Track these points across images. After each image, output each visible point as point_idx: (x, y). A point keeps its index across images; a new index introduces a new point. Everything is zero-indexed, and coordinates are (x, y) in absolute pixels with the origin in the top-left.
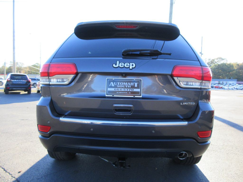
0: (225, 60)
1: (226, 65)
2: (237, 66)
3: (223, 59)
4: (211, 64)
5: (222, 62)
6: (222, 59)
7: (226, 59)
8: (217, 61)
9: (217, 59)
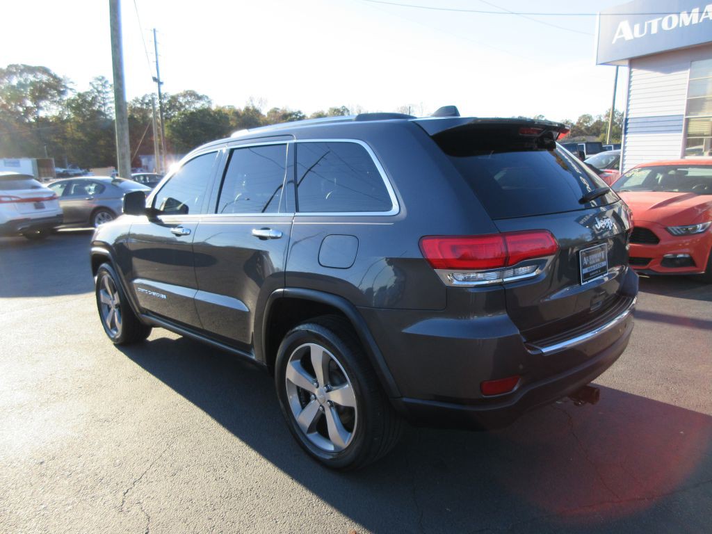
0: (206, 99)
1: (210, 115)
2: (236, 118)
3: (200, 98)
4: (170, 109)
5: (199, 105)
6: (197, 95)
7: (207, 97)
8: (186, 103)
9: (184, 96)
